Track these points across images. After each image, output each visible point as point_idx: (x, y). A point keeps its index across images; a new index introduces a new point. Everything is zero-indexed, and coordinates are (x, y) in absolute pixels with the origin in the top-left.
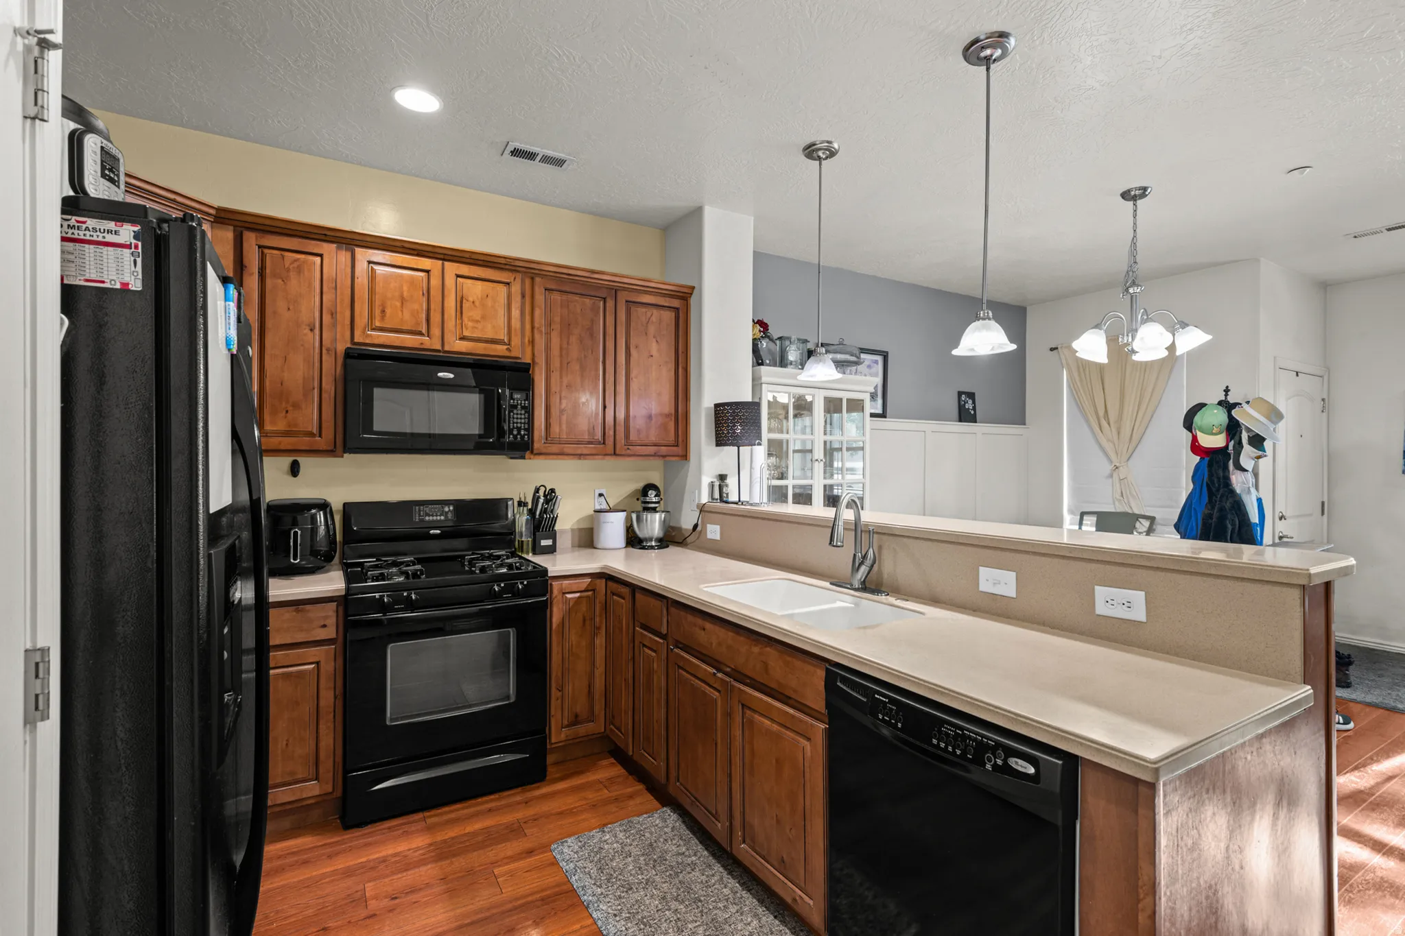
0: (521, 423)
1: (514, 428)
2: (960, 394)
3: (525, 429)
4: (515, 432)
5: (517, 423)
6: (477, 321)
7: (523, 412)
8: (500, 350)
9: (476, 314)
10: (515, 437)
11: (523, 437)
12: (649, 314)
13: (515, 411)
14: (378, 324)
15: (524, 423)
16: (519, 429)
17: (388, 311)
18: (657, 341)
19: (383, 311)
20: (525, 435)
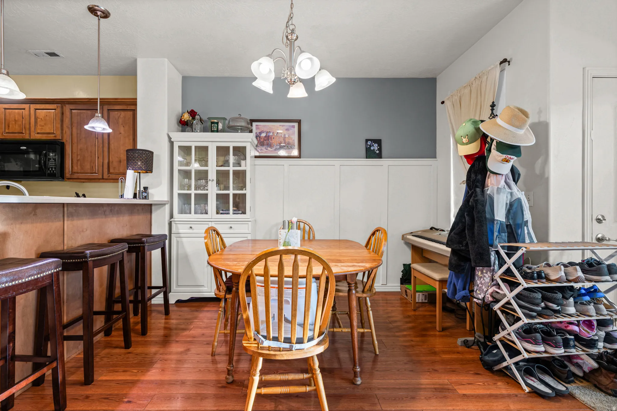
0: (53, 165)
1: (50, 168)
2: (367, 141)
3: (54, 168)
4: (50, 169)
5: (51, 165)
6: (43, 126)
7: (53, 161)
8: (51, 137)
9: (42, 123)
10: (50, 171)
11: (53, 171)
12: (119, 115)
13: (50, 161)
14: (7, 131)
15: (54, 165)
16: (52, 168)
17: (11, 126)
18: (123, 126)
19: (9, 126)
20: (54, 170)
